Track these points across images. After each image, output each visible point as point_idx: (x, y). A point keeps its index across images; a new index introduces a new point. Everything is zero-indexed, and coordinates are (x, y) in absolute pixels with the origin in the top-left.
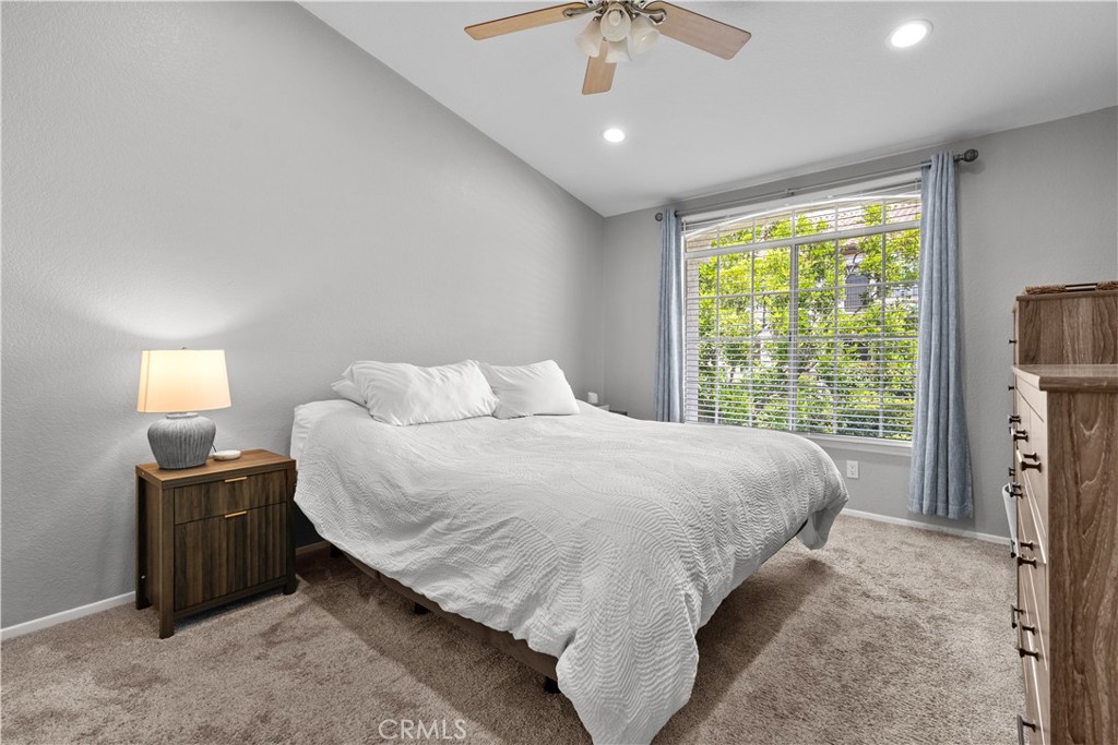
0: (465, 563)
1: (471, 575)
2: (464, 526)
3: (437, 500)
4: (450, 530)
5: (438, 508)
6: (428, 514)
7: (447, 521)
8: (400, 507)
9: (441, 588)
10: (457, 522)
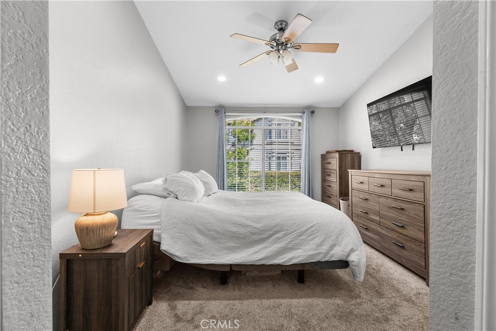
0: (297, 244)
1: (300, 247)
2: (293, 232)
3: (275, 226)
4: (285, 235)
5: (277, 229)
6: (271, 232)
7: (283, 233)
8: (253, 234)
9: (287, 257)
10: (289, 231)
